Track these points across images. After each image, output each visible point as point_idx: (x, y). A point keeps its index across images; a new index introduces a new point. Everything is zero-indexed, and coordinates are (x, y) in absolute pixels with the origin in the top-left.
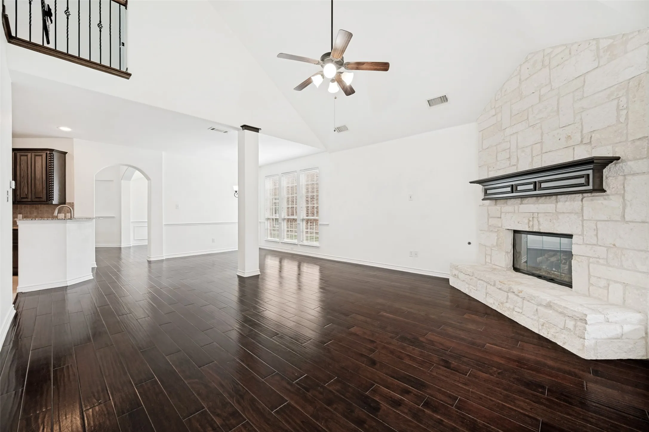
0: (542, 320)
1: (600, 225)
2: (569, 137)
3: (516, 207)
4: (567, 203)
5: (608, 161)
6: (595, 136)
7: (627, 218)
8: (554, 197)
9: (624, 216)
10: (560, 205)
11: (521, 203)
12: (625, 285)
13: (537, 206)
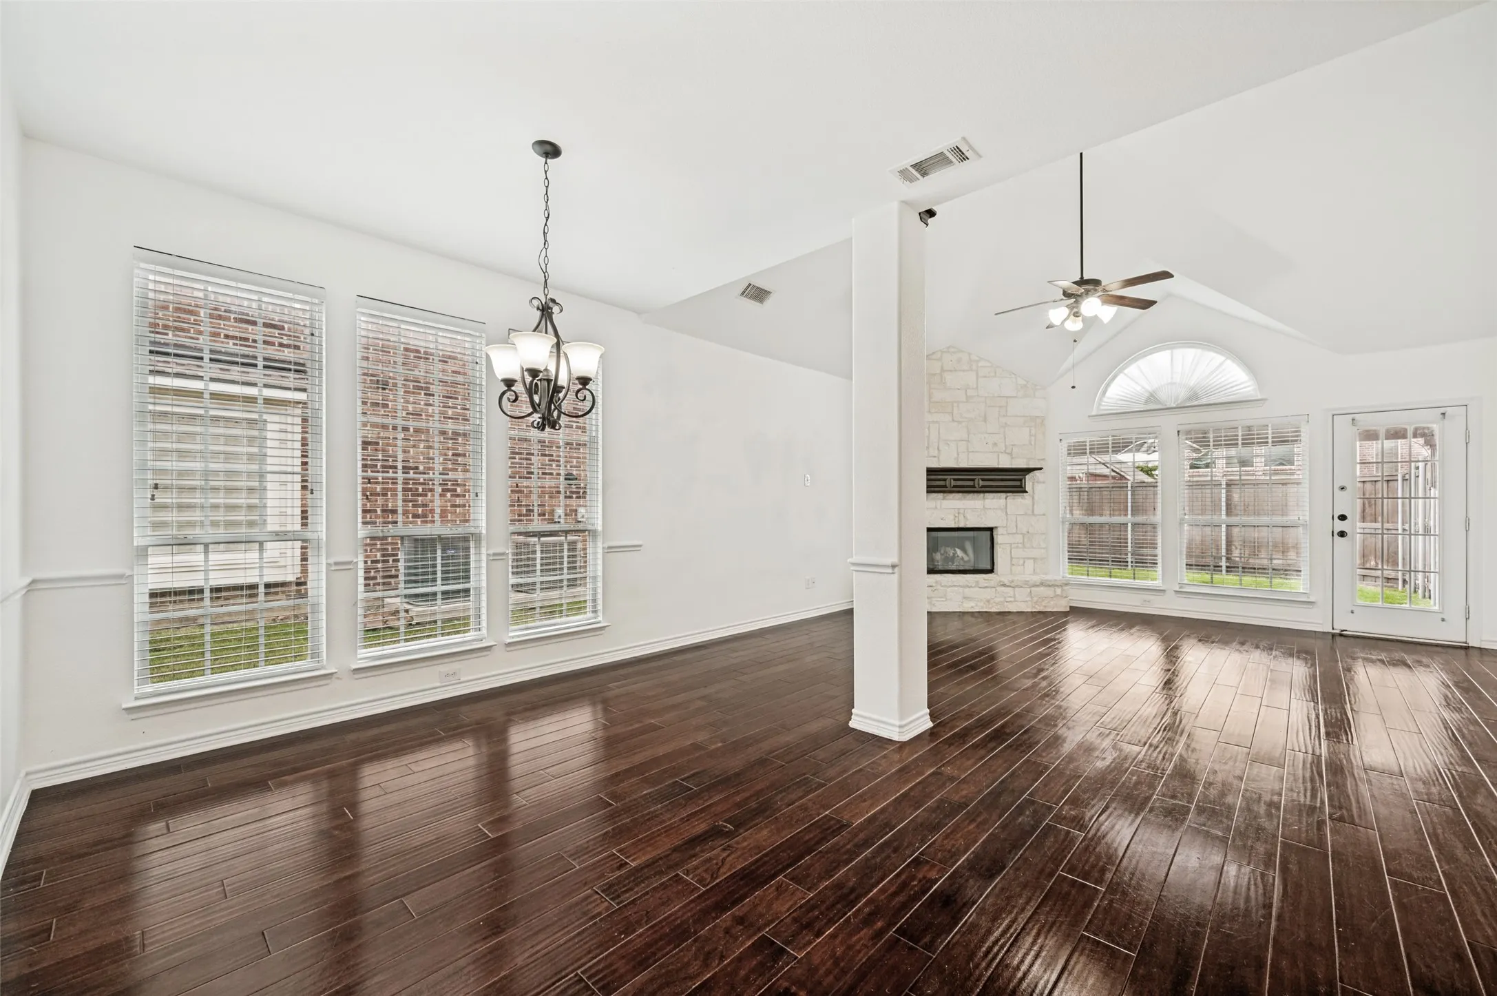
0: (1035, 599)
1: (1019, 518)
2: (995, 444)
3: (939, 502)
4: (995, 500)
5: (1029, 470)
6: (1015, 450)
7: (1036, 512)
8: (982, 495)
9: (1033, 511)
10: (987, 501)
11: (944, 499)
12: (1035, 559)
13: (963, 502)
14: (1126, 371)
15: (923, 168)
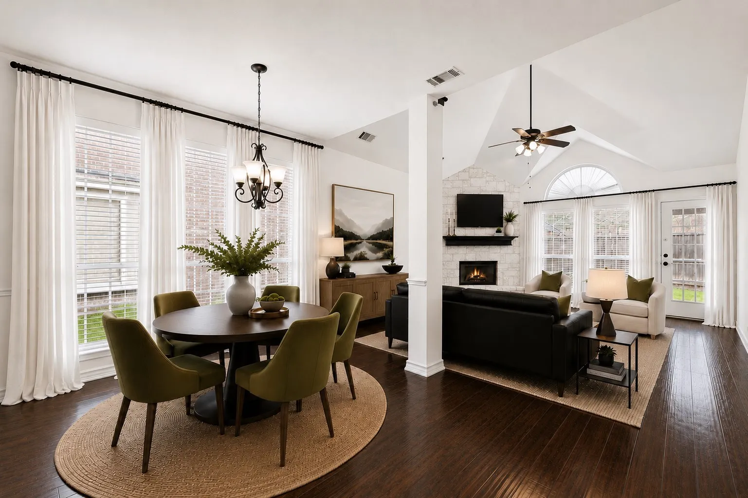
9: (513, 252)
12: (514, 277)
14: (559, 178)
15: (439, 80)
